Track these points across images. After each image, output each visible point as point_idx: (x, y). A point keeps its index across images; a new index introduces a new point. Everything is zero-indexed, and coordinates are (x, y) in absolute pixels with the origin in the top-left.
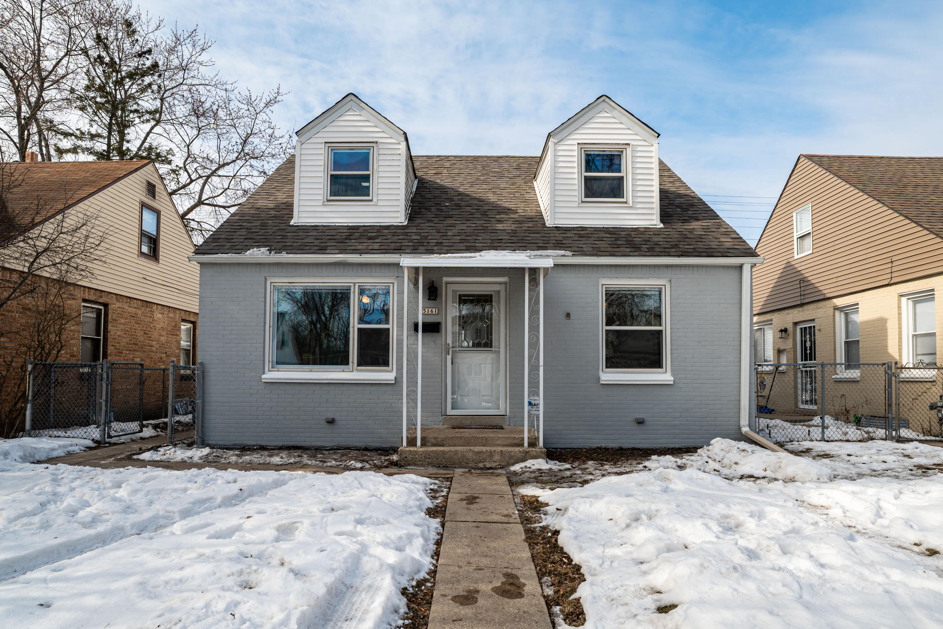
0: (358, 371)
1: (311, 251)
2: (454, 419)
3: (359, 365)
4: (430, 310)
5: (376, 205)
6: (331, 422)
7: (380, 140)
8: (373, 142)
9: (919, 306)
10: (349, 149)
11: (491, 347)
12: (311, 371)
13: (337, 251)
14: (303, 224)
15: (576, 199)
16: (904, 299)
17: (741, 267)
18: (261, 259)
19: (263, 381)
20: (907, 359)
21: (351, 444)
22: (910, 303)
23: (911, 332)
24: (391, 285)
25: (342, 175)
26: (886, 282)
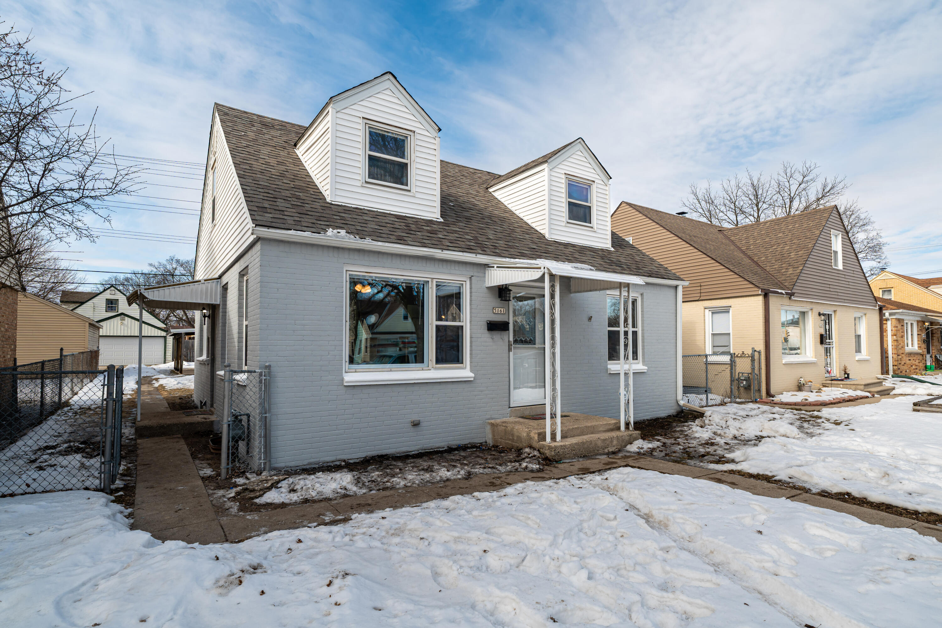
0: (436, 369)
1: (389, 240)
2: (518, 410)
3: (438, 361)
4: (500, 309)
5: (414, 197)
6: (416, 424)
7: (417, 131)
8: (411, 131)
9: (715, 315)
10: (385, 131)
11: (535, 344)
12: (391, 371)
13: (418, 244)
14: (343, 204)
15: (564, 219)
16: (707, 311)
17: (676, 287)
18: (346, 243)
19: (345, 384)
20: (709, 351)
21: (435, 445)
22: (710, 313)
23: (711, 332)
24: (464, 283)
25: (380, 157)
26: (697, 299)
